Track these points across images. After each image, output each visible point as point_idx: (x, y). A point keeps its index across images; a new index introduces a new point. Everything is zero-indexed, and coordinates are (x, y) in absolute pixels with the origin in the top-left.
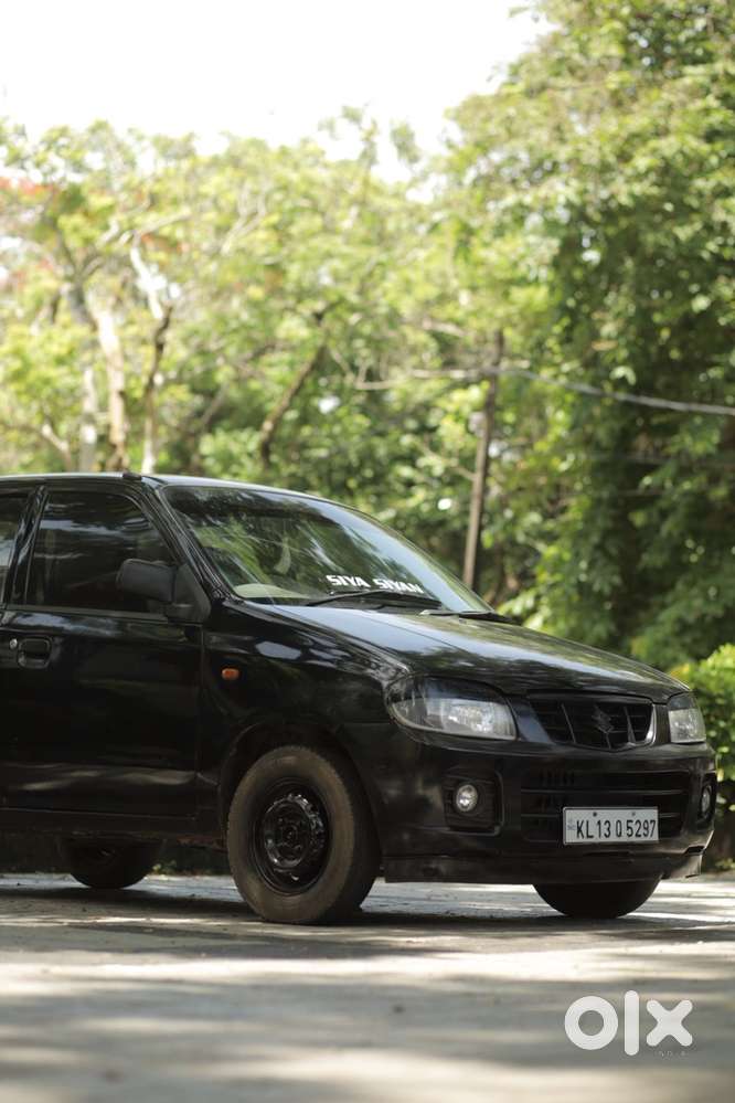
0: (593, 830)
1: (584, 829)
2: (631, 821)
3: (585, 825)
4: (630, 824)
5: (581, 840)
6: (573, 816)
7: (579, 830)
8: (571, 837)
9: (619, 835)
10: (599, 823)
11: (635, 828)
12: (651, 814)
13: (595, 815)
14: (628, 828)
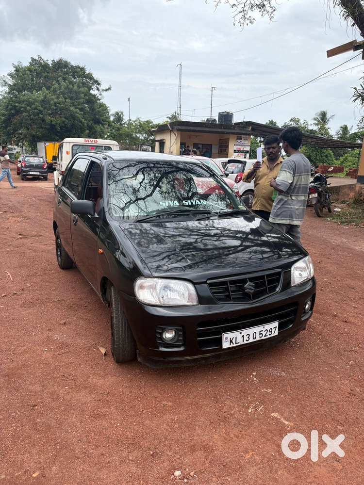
0: (239, 340)
1: (234, 341)
2: (262, 331)
3: (234, 339)
5: (232, 345)
6: (227, 336)
7: (231, 341)
8: (226, 345)
9: (254, 338)
10: (243, 336)
11: (264, 333)
12: (274, 325)
13: (241, 333)
14: (260, 334)
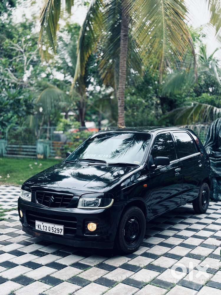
0: (42, 228)
1: (40, 227)
4: (53, 228)
5: (39, 229)
6: (37, 223)
8: (37, 228)
9: (50, 231)
10: (44, 226)
11: (55, 230)
12: (62, 227)
13: (42, 224)
14: (52, 229)
